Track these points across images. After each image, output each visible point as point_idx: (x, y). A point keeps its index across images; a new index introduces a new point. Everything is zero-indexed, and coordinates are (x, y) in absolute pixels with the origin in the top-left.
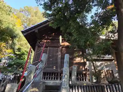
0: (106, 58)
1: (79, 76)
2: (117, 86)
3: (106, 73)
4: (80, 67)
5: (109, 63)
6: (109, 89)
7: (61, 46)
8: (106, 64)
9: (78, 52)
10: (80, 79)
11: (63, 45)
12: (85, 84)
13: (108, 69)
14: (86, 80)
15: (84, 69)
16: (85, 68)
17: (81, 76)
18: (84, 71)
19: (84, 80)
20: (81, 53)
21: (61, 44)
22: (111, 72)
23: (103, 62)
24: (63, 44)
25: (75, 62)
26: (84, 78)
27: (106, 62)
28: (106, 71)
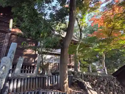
0: (57, 53)
1: (27, 68)
2: (57, 77)
3: (54, 66)
4: (30, 59)
5: (58, 57)
6: (49, 80)
7: (10, 32)
8: (55, 58)
9: (31, 43)
10: (27, 71)
11: (13, 32)
12: (29, 76)
13: (56, 62)
14: (33, 73)
15: (33, 61)
16: (35, 60)
17: (29, 68)
18: (34, 63)
19: (32, 72)
20: (34, 45)
21: (11, 30)
22: (57, 65)
23: (54, 56)
24: (14, 30)
25: (25, 53)
26: (32, 70)
27: (56, 56)
28: (54, 64)
